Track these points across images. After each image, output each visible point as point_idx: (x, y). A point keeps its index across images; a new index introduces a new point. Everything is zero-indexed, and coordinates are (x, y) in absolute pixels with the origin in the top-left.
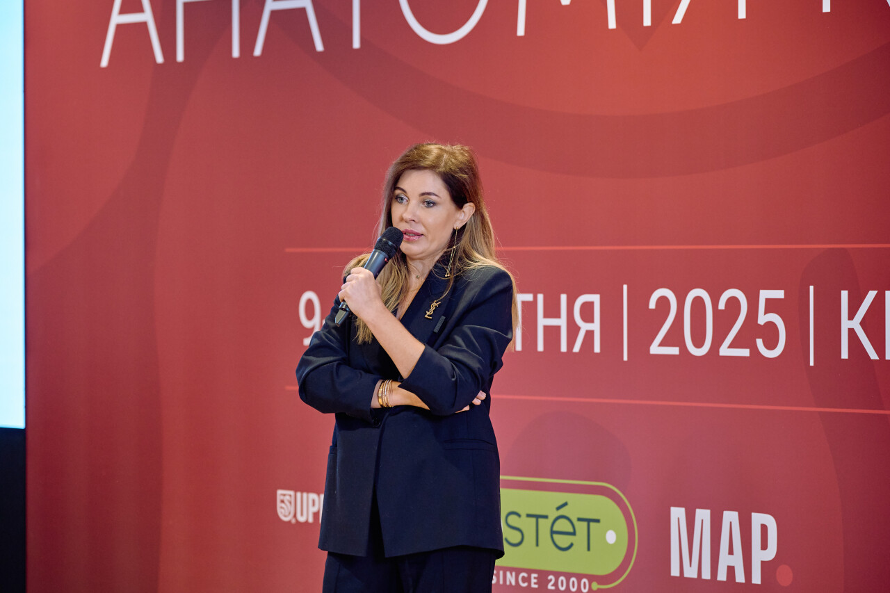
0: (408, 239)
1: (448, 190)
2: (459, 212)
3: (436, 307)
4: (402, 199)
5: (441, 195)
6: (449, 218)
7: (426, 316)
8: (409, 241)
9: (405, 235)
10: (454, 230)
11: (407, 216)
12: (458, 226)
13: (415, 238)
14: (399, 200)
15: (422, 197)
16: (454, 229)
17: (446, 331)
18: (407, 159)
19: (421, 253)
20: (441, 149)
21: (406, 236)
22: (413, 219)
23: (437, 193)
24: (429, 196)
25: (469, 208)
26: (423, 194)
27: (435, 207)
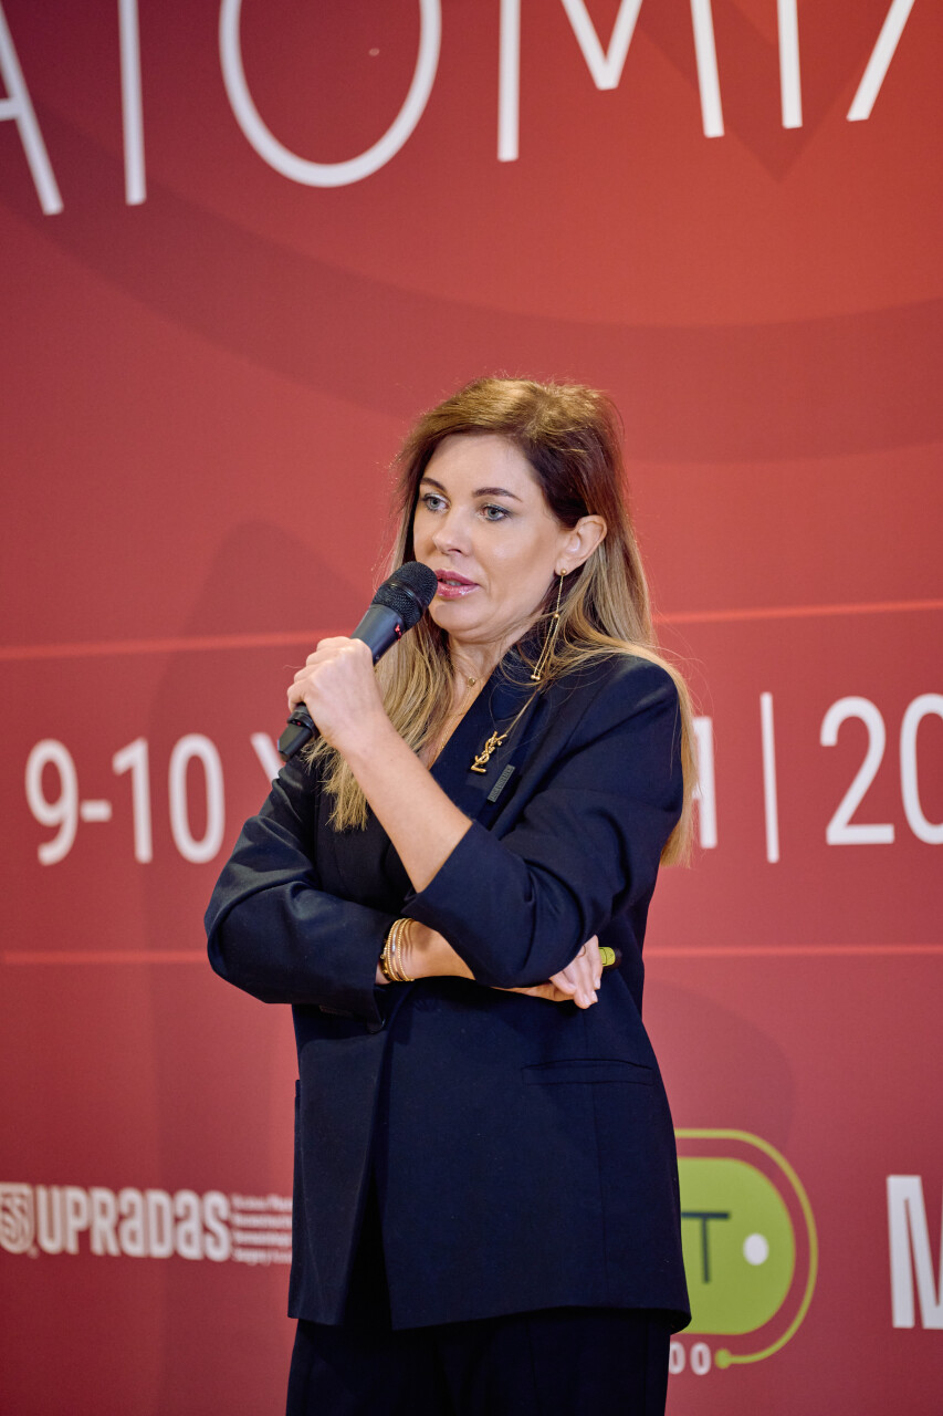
0: (445, 593)
1: (540, 484)
2: (568, 536)
3: (496, 745)
4: (436, 501)
5: (521, 495)
6: (539, 548)
7: (473, 767)
8: (447, 597)
9: (440, 584)
10: (557, 577)
11: (444, 539)
12: (566, 567)
13: (463, 591)
14: (430, 503)
15: (479, 498)
16: (555, 574)
17: (516, 801)
18: (451, 409)
19: (477, 626)
20: (533, 391)
21: (442, 587)
22: (456, 546)
23: (513, 491)
24: (494, 497)
25: (591, 528)
26: (481, 492)
27: (508, 520)
